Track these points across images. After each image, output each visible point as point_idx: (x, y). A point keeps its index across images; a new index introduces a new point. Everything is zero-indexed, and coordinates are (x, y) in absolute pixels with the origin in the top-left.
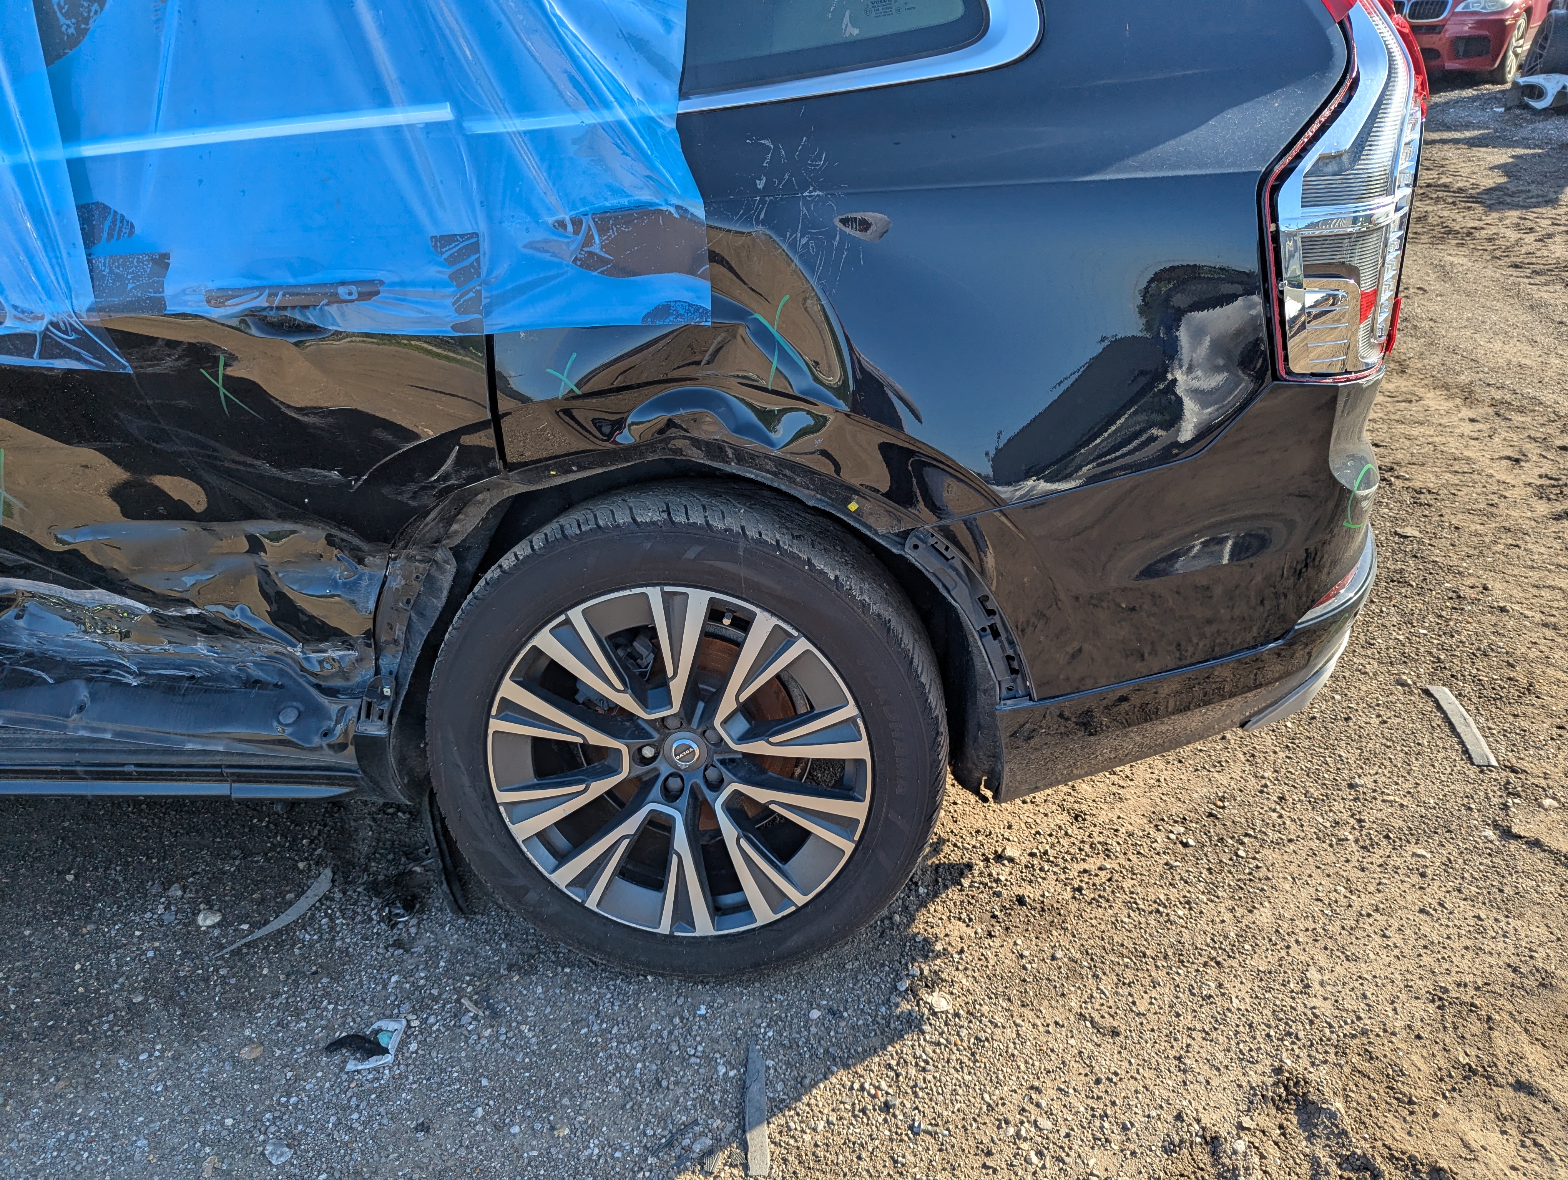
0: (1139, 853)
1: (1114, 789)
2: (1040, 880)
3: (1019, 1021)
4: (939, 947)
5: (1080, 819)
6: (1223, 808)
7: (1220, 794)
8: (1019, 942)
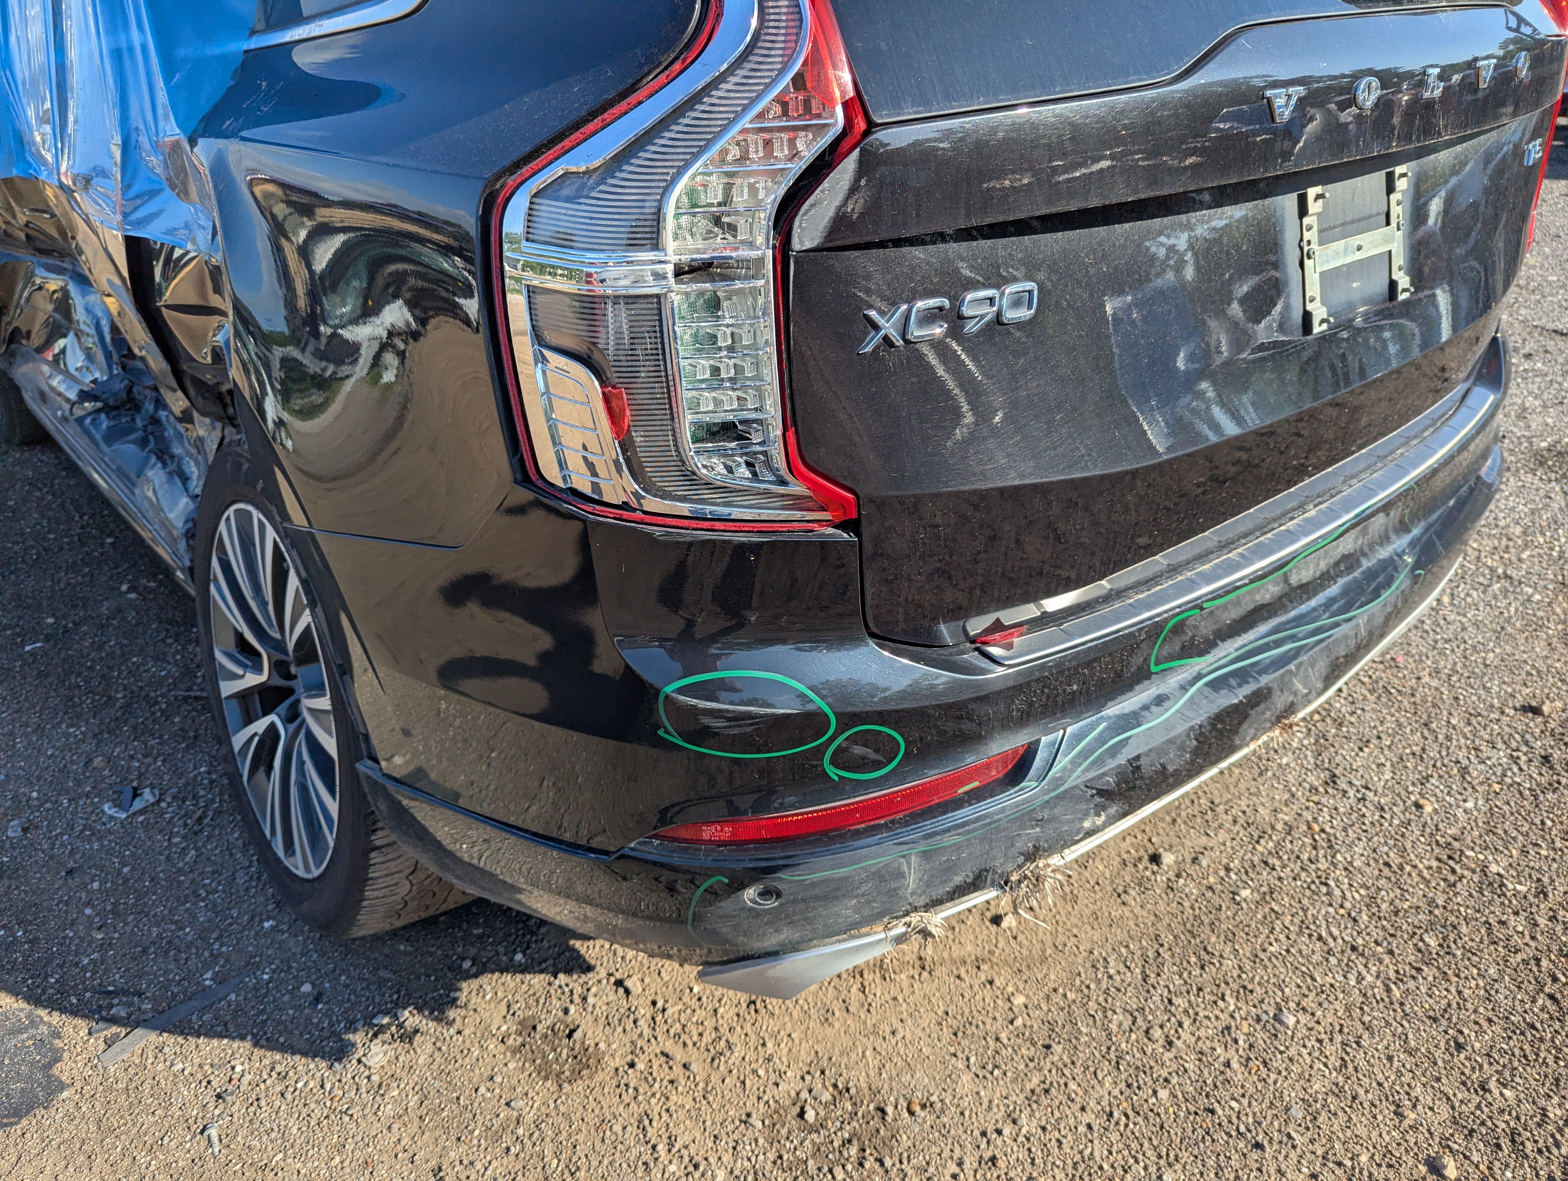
0: (743, 1083)
1: (837, 1007)
2: (620, 1029)
3: (395, 1127)
4: (452, 1014)
5: (752, 1007)
6: (911, 1113)
7: (934, 1098)
8: (511, 1066)
